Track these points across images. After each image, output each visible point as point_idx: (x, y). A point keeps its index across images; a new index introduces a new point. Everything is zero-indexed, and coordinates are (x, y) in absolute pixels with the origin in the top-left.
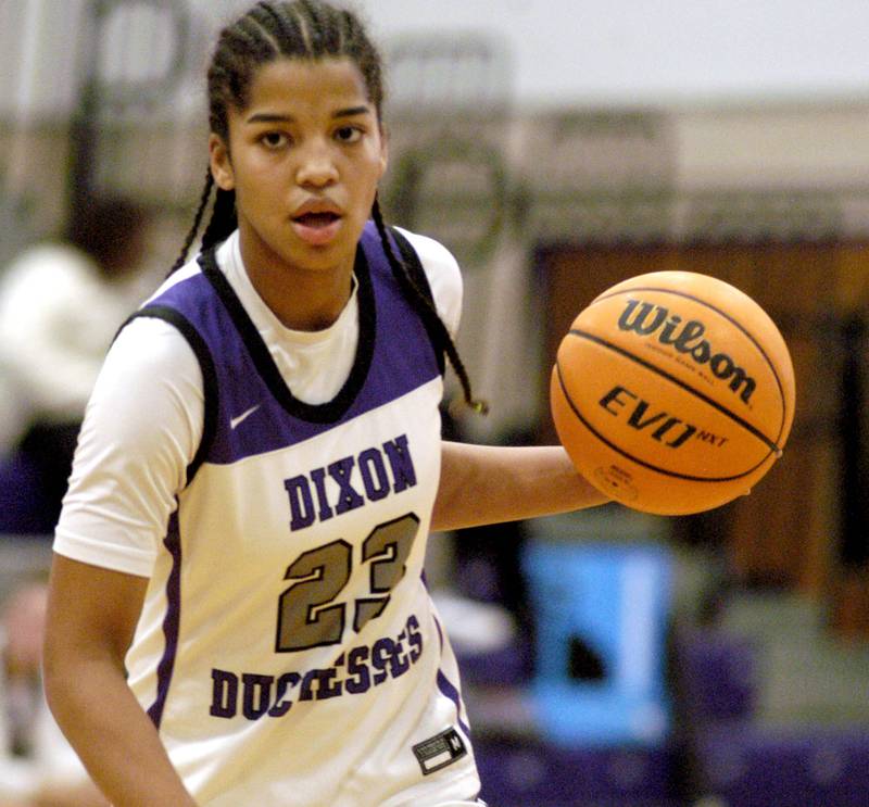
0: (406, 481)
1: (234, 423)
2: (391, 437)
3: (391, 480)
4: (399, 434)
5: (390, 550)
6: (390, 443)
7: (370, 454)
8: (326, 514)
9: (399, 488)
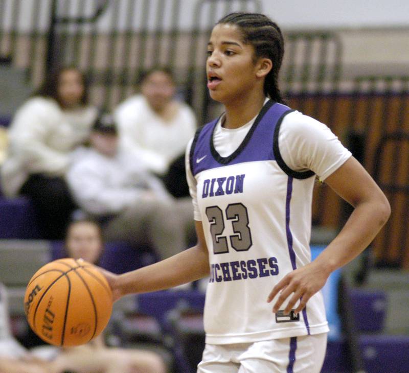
0: (239, 190)
1: (198, 161)
2: (240, 174)
3: (234, 188)
4: (243, 174)
5: (237, 217)
6: (239, 176)
7: (232, 178)
8: (212, 195)
9: (236, 192)
